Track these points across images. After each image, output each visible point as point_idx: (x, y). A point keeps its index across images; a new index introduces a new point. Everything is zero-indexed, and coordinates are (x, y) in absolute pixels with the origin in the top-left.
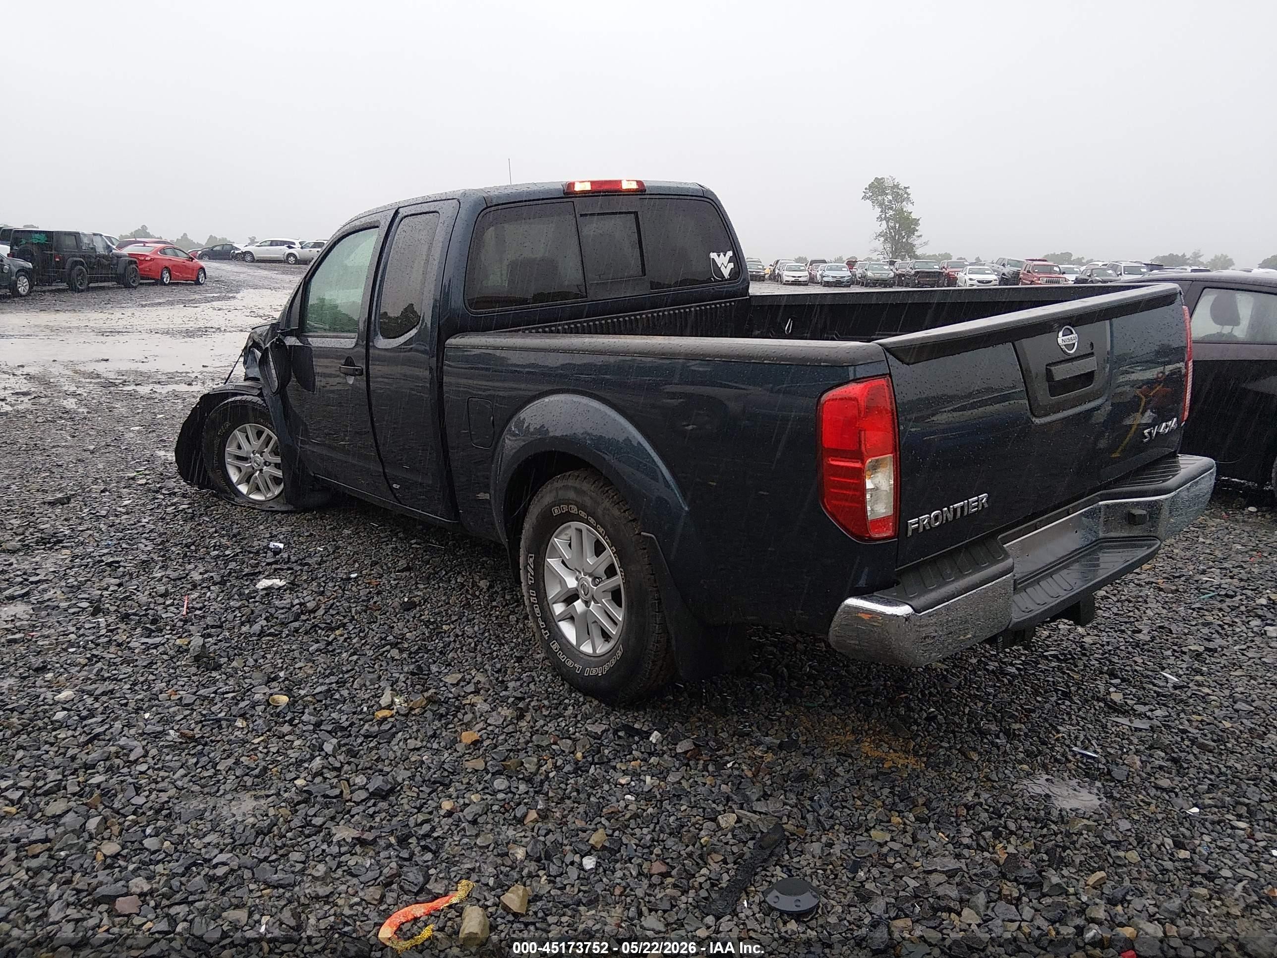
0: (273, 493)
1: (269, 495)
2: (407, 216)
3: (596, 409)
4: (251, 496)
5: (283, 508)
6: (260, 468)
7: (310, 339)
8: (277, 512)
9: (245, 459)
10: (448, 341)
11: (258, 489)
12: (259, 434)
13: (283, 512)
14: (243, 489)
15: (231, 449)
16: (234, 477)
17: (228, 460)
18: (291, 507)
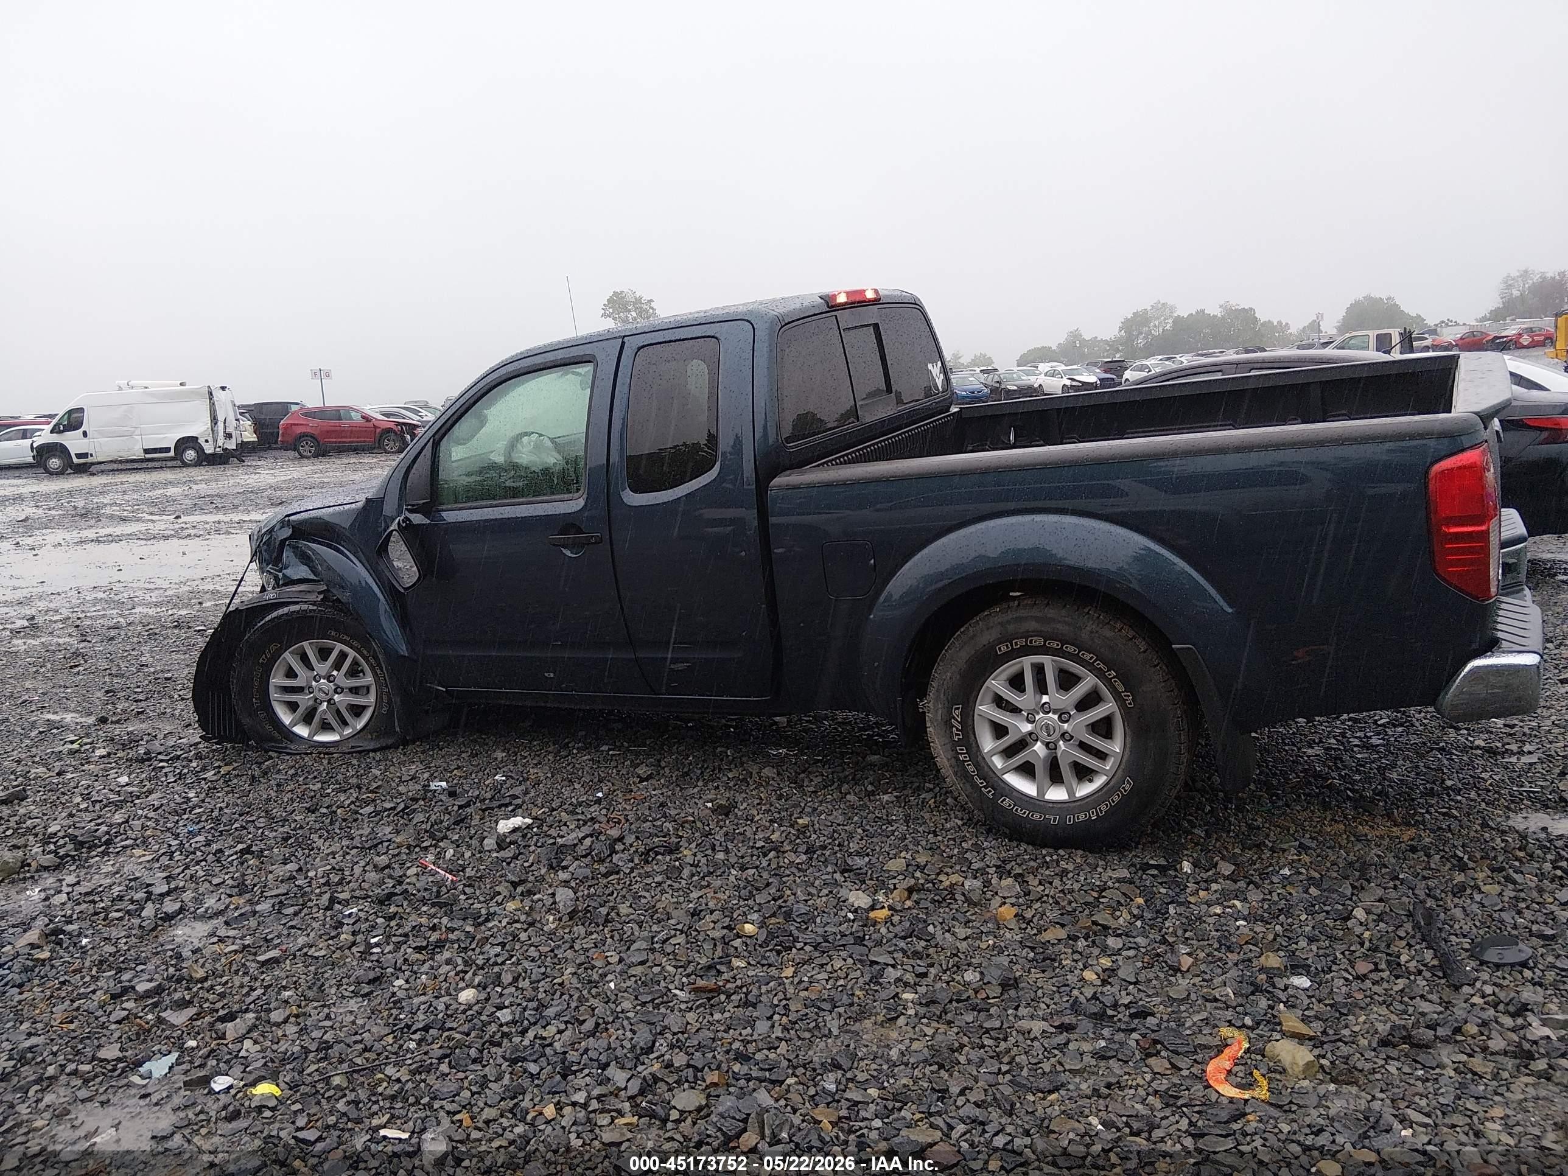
0: (354, 728)
1: (348, 731)
2: (643, 347)
3: (1076, 525)
4: (318, 738)
5: (372, 745)
6: (327, 698)
7: (444, 514)
8: (369, 751)
9: (299, 690)
10: (772, 484)
11: (326, 727)
12: (324, 653)
13: (374, 751)
14: (302, 731)
15: (277, 679)
16: (286, 718)
17: (274, 695)
18: (383, 742)
